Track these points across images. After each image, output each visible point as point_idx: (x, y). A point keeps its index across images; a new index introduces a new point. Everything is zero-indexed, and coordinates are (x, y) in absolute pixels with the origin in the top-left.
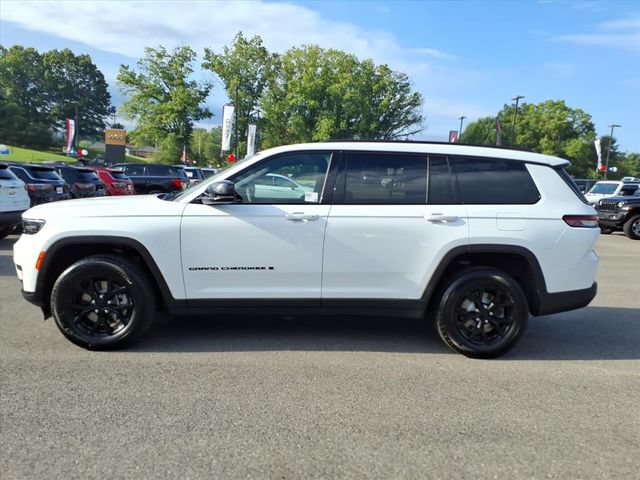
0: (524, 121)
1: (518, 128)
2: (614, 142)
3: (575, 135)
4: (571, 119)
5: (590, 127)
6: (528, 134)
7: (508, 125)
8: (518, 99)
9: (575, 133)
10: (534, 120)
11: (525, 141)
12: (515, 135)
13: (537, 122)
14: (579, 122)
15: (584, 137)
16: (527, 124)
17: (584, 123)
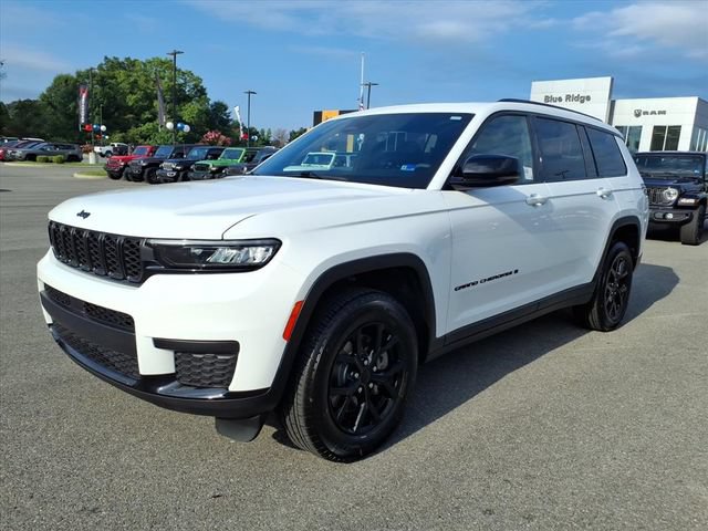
0: (132, 79)
1: (125, 86)
2: (226, 109)
3: (188, 99)
4: (182, 81)
5: (202, 92)
6: (139, 94)
7: (113, 81)
8: (175, 54)
9: (188, 96)
10: (143, 78)
11: (136, 102)
12: (124, 95)
13: (147, 81)
14: (192, 84)
15: (198, 102)
16: (136, 82)
17: (196, 86)
